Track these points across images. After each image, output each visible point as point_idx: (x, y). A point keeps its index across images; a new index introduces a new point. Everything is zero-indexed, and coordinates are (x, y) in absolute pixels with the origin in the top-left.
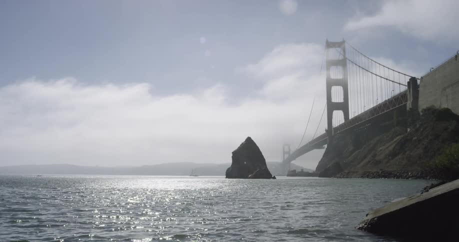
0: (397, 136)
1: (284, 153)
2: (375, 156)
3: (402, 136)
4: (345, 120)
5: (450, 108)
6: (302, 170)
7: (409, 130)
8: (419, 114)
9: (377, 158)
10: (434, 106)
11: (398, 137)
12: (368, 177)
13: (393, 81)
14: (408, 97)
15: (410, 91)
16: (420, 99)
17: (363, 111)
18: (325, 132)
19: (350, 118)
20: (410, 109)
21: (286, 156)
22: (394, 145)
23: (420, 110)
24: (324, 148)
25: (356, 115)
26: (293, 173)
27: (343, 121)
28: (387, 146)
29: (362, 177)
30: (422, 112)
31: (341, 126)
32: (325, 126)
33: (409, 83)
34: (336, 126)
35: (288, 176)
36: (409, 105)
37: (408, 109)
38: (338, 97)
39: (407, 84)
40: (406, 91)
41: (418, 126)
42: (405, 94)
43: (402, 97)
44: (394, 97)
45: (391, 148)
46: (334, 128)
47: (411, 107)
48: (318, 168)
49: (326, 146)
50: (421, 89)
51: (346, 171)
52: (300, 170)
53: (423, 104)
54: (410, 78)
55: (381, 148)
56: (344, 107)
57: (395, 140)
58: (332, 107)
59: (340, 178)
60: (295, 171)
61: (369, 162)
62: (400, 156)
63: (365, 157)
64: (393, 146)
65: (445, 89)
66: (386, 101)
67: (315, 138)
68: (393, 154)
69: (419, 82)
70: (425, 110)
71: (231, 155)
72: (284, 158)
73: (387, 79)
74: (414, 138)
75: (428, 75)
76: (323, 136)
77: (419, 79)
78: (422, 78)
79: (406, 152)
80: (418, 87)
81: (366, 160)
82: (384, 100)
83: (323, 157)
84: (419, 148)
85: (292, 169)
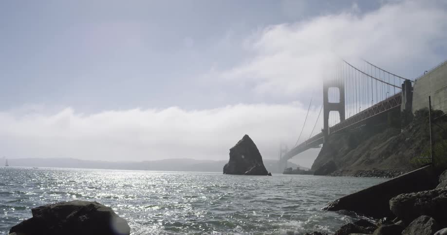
0: (391, 136)
1: (281, 152)
2: (369, 155)
3: (396, 137)
4: (341, 121)
5: (442, 109)
6: (298, 168)
7: (402, 131)
8: (413, 116)
9: (371, 158)
10: (426, 108)
11: (391, 138)
12: (361, 175)
13: (388, 84)
14: (403, 98)
15: (404, 93)
16: (414, 102)
17: (358, 112)
18: (321, 132)
19: (346, 118)
20: (404, 110)
21: (283, 154)
22: (388, 145)
23: (413, 112)
24: (319, 147)
25: (352, 115)
26: (290, 171)
27: (339, 121)
28: (381, 146)
29: (356, 175)
30: (415, 113)
31: (337, 127)
32: (321, 126)
33: (403, 85)
34: (332, 126)
35: (285, 173)
36: (403, 107)
37: (402, 110)
38: (334, 99)
39: (401, 87)
40: (400, 93)
41: (411, 127)
42: (400, 96)
43: (396, 99)
44: (389, 98)
45: (384, 148)
46: (330, 128)
47: (405, 108)
48: (313, 166)
49: (322, 145)
50: (414, 91)
51: (341, 170)
52: (296, 169)
53: (416, 107)
54: (404, 80)
55: (375, 148)
56: (340, 107)
57: (388, 140)
58: (328, 108)
59: (334, 176)
60: (291, 169)
61: (363, 161)
62: (393, 156)
63: (360, 156)
64: (386, 147)
65: (437, 92)
66: (381, 103)
67: (311, 137)
68: (387, 154)
69: (413, 84)
70: (418, 112)
71: (229, 151)
72: (281, 157)
73: (382, 81)
74: (407, 139)
75: (421, 78)
76: (319, 136)
77: (413, 82)
78: (416, 80)
79: (399, 152)
80: (412, 89)
81: (360, 159)
82: (379, 102)
83: (319, 155)
84: (411, 149)
85: (289, 167)
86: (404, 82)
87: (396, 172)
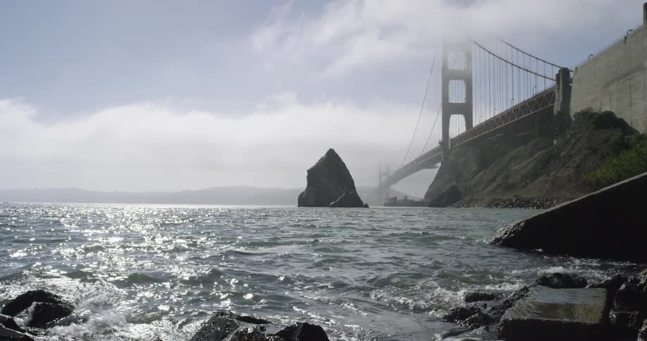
0: (539, 150)
1: (381, 174)
2: (507, 177)
3: (546, 151)
4: (467, 129)
5: (613, 112)
6: (406, 197)
7: (555, 142)
8: (570, 120)
9: (510, 181)
10: (591, 108)
11: (540, 153)
12: (497, 205)
13: (535, 74)
14: (557, 95)
15: (559, 89)
16: (573, 99)
17: (492, 116)
18: (438, 145)
19: (474, 125)
20: (558, 112)
21: (384, 178)
22: (535, 162)
23: (572, 114)
24: (436, 167)
25: (483, 120)
26: (394, 202)
27: (463, 129)
28: (524, 165)
29: (489, 206)
30: (575, 116)
31: (461, 137)
32: (439, 136)
33: (558, 76)
34: (455, 136)
35: (385, 205)
36: (557, 107)
37: (555, 112)
38: (458, 97)
39: (555, 78)
40: (554, 88)
41: (568, 136)
42: (552, 92)
43: (543, 100)
44: (537, 95)
45: (530, 167)
46: (451, 140)
47: (559, 109)
48: (428, 195)
49: (439, 165)
50: (574, 85)
51: (467, 199)
52: (402, 198)
53: (577, 106)
54: (559, 69)
55: (516, 168)
56: (466, 110)
57: (535, 156)
58: (449, 110)
59: (458, 207)
60: (395, 199)
61: (500, 185)
62: (542, 178)
63: (494, 179)
64: (532, 164)
65: (607, 85)
67: (424, 153)
68: (534, 175)
69: (572, 75)
70: (578, 115)
71: (306, 174)
72: (380, 181)
73: (527, 71)
74: (562, 154)
75: (584, 66)
76: (435, 151)
77: (571, 71)
78: (576, 68)
79: (550, 171)
80: (571, 81)
81: (495, 184)
82: (522, 101)
83: (436, 179)
84: (568, 167)
85: (392, 196)
86: (559, 71)
87: (547, 200)
